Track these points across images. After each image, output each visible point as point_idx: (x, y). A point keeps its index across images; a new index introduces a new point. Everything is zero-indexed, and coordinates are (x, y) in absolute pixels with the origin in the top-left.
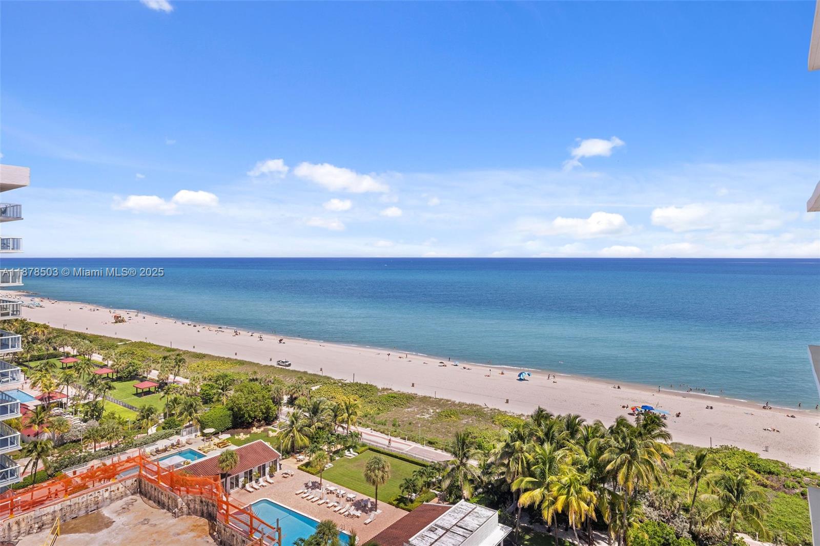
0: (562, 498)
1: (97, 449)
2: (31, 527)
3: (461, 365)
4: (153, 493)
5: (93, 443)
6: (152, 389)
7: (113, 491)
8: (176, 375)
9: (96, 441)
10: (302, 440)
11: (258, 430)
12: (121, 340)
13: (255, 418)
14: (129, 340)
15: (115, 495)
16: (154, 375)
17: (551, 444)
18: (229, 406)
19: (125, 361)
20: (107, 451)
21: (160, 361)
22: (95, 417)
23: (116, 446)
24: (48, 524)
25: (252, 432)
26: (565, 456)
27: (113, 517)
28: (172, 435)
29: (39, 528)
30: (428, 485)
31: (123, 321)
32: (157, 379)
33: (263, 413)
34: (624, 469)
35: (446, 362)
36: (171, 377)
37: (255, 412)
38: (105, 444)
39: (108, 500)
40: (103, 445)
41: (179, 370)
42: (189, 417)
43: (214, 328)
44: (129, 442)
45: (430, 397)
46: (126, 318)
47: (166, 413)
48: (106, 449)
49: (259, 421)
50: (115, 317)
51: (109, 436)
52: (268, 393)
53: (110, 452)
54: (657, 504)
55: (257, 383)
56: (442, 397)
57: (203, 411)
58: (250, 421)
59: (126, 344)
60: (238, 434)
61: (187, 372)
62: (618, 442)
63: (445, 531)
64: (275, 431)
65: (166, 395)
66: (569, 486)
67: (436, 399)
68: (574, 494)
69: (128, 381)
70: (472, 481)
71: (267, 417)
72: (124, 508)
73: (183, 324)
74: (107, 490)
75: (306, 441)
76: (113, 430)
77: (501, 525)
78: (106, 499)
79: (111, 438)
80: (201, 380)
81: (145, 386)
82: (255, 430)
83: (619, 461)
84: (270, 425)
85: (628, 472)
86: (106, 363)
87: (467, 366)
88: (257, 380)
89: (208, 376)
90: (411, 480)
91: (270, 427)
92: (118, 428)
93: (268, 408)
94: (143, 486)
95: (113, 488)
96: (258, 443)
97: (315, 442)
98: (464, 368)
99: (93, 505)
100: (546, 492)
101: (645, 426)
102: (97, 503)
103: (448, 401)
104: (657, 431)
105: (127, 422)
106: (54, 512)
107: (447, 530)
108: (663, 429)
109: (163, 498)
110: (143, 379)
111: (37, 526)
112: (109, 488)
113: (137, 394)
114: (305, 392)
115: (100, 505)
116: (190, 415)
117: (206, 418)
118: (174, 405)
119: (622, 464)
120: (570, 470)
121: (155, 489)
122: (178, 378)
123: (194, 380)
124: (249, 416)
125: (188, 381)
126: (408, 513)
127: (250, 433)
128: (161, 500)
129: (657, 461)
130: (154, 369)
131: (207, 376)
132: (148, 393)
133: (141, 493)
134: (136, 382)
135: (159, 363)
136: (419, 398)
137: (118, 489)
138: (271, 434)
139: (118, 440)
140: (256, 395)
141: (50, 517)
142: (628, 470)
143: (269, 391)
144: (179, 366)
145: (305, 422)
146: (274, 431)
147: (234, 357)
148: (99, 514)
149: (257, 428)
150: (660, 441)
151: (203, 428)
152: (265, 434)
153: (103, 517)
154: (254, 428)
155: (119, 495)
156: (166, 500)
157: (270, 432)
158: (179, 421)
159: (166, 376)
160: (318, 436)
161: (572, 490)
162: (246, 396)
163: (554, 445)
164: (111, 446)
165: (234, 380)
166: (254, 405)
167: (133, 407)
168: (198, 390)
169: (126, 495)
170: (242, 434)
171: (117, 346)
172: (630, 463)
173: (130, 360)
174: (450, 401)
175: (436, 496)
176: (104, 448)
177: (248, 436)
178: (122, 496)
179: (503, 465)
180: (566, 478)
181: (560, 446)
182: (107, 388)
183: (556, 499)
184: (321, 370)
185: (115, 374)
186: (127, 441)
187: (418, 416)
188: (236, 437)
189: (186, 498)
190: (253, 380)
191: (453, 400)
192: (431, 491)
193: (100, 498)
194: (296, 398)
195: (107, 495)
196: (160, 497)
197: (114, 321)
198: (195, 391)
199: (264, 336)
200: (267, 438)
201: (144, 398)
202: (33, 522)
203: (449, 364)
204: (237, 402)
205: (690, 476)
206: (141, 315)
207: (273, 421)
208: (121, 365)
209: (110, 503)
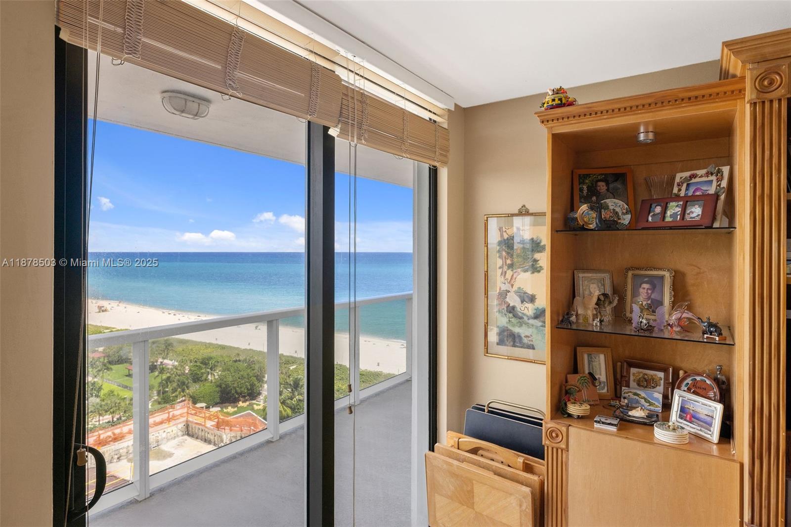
1: (101, 422)
4: (200, 434)
5: (98, 417)
7: (169, 432)
8: (164, 358)
9: (100, 415)
10: (285, 411)
11: (244, 404)
13: (241, 394)
14: (114, 328)
15: (170, 436)
18: (218, 383)
19: (116, 346)
20: (110, 424)
22: (94, 395)
23: (118, 419)
24: (124, 456)
25: (239, 406)
27: (172, 451)
29: (118, 458)
31: (105, 311)
33: (248, 389)
36: (160, 360)
37: (241, 388)
38: (108, 418)
39: (166, 439)
40: (107, 419)
41: (167, 354)
42: (182, 393)
44: (129, 415)
46: (109, 307)
47: (160, 390)
48: (109, 422)
49: (244, 397)
50: (98, 306)
51: (112, 410)
52: (252, 372)
55: (241, 363)
57: (194, 388)
58: (237, 396)
59: (112, 331)
60: (226, 408)
61: (173, 356)
64: (259, 405)
65: (160, 375)
69: (119, 364)
71: (251, 393)
72: (178, 445)
73: (164, 313)
74: (165, 431)
75: (289, 411)
76: (115, 405)
78: (164, 438)
79: (113, 412)
80: (188, 362)
82: (241, 404)
84: (254, 400)
88: (239, 361)
89: (194, 359)
91: (254, 402)
92: (119, 403)
93: (253, 385)
94: (190, 429)
95: (169, 430)
96: (247, 413)
99: (154, 443)
102: (157, 441)
105: (125, 398)
106: (128, 446)
109: (209, 436)
111: (116, 457)
112: (166, 430)
113: (129, 376)
114: (284, 371)
115: (160, 443)
116: (183, 391)
117: (198, 394)
118: (167, 383)
121: (202, 430)
122: (166, 361)
123: (183, 362)
124: (236, 392)
125: (176, 363)
127: (237, 406)
128: (208, 438)
131: (192, 359)
133: (188, 435)
134: (127, 365)
137: (172, 431)
138: (256, 407)
139: (120, 414)
140: (242, 373)
141: (125, 450)
143: (254, 370)
144: (168, 350)
145: (288, 396)
146: (257, 405)
148: (159, 449)
149: (243, 402)
151: (194, 403)
152: (250, 407)
153: (163, 451)
154: (240, 403)
155: (173, 436)
156: (212, 438)
158: (173, 397)
159: (156, 359)
160: (298, 407)
162: (233, 374)
164: (113, 420)
165: (219, 362)
166: (240, 382)
167: (127, 387)
168: (187, 372)
169: (178, 436)
170: (230, 408)
171: (104, 333)
177: (236, 409)
178: (175, 437)
182: (105, 370)
185: (106, 358)
188: (225, 410)
189: (229, 435)
190: (236, 361)
193: (160, 437)
195: (164, 435)
196: (206, 436)
197: (98, 311)
198: (184, 371)
200: (253, 410)
202: (113, 453)
204: (225, 380)
206: (122, 305)
207: (256, 396)
208: (112, 349)
209: (167, 442)
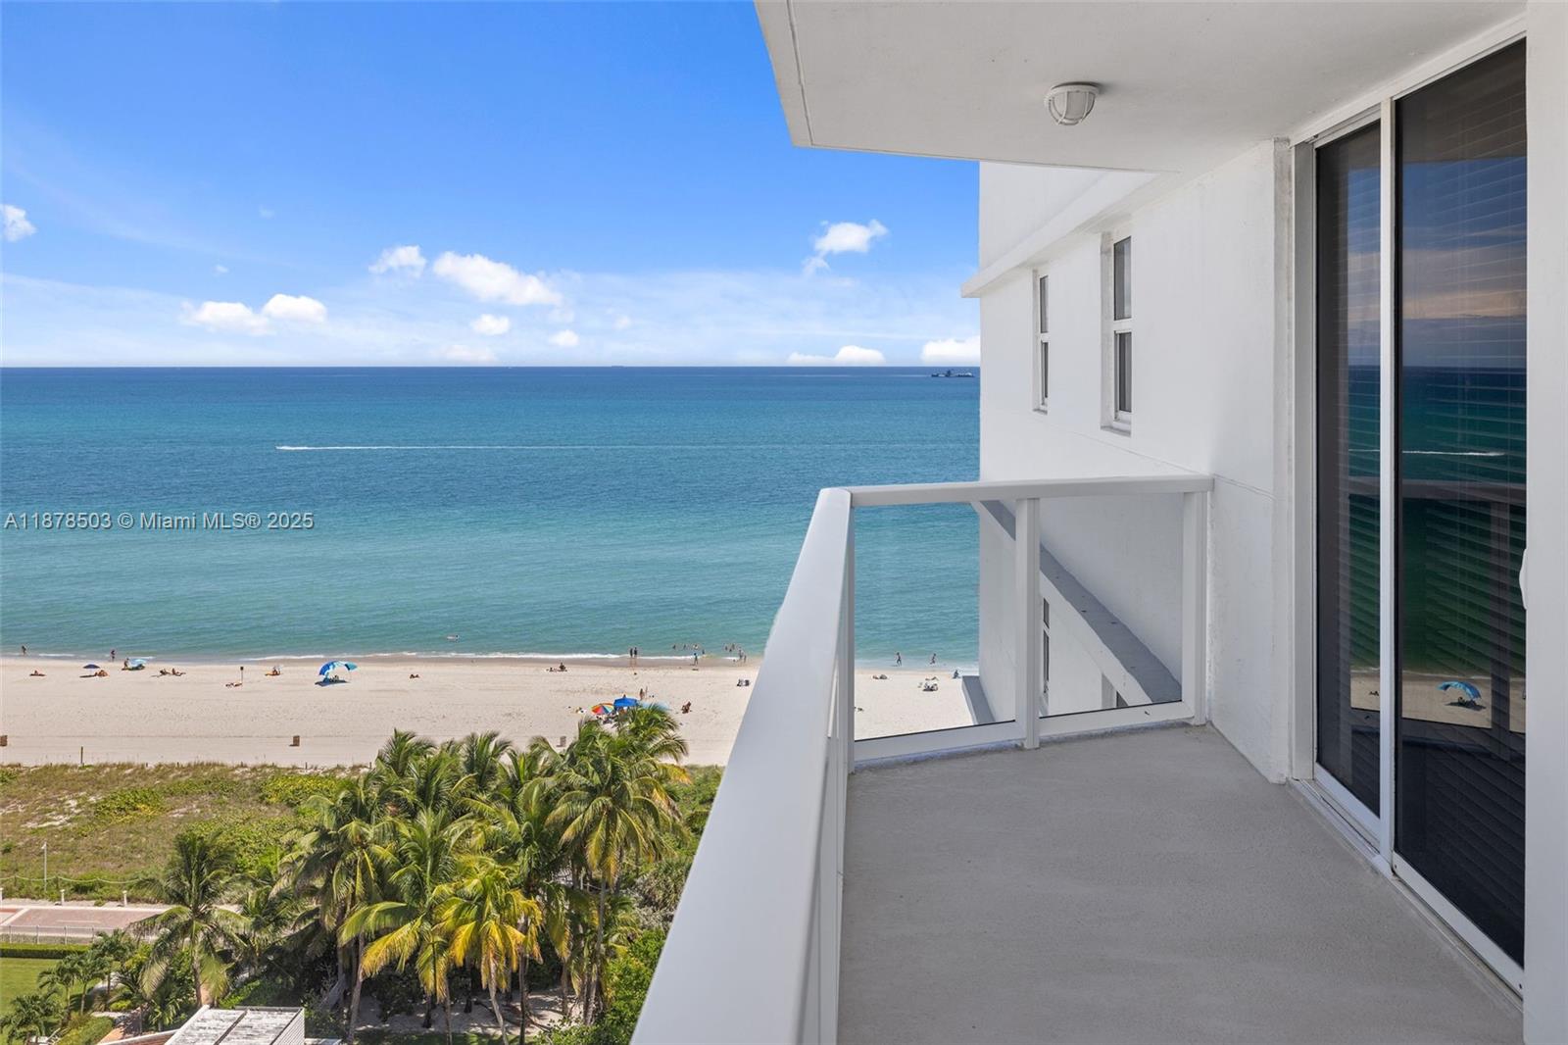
0: (465, 931)
3: (153, 668)
17: (436, 812)
26: (468, 834)
30: (85, 1002)
34: (599, 832)
35: (102, 665)
45: (65, 767)
54: (659, 896)
56: (103, 760)
62: (586, 775)
66: (482, 899)
67: (84, 767)
68: (494, 913)
70: (225, 956)
83: (589, 814)
85: (608, 834)
87: (168, 667)
90: (35, 998)
98: (163, 673)
100: (427, 927)
101: (635, 733)
103: (122, 767)
104: (659, 740)
108: (670, 732)
119: (595, 822)
120: (481, 862)
129: (659, 800)
136: (28, 775)
142: (608, 829)
150: (667, 760)
161: (488, 905)
163: (442, 813)
172: (612, 815)
174: (130, 766)
175: (114, 1024)
179: (313, 892)
180: (475, 882)
181: (458, 812)
183: (450, 937)
187: (30, 825)
191: (138, 761)
192: (97, 1015)
203: (112, 668)
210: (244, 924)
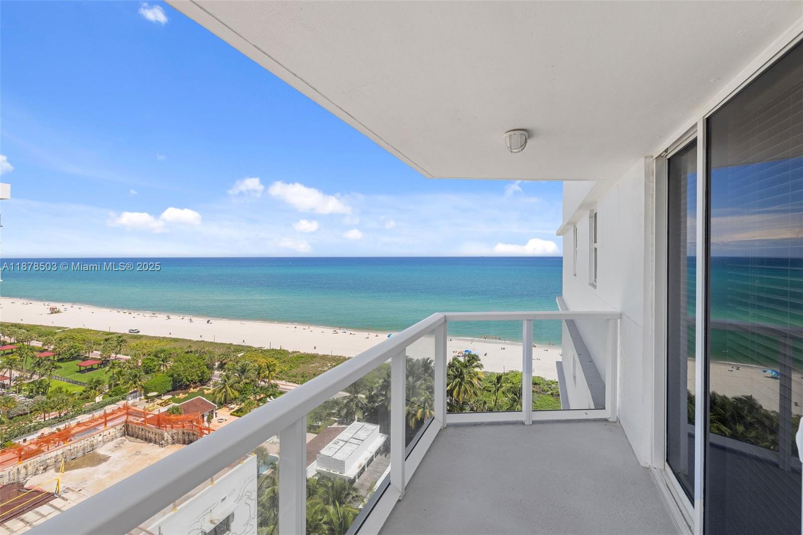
0: (420, 411)
1: (46, 419)
2: (37, 469)
3: (348, 332)
4: (140, 432)
5: (43, 414)
6: (95, 366)
7: (106, 435)
8: (116, 353)
9: (45, 412)
10: (233, 393)
11: (195, 390)
12: (59, 328)
13: (192, 381)
14: (66, 328)
15: (107, 438)
16: (96, 354)
17: (413, 378)
18: (170, 374)
19: (67, 345)
20: (57, 420)
21: (102, 343)
22: (41, 393)
23: (66, 414)
24: (52, 465)
25: (190, 392)
26: (421, 384)
27: (108, 454)
28: (118, 401)
29: (44, 469)
30: (330, 415)
31: (58, 312)
32: (99, 357)
33: (199, 377)
34: (457, 388)
35: (337, 331)
36: (113, 355)
37: (192, 376)
38: (54, 414)
39: (102, 442)
40: (53, 415)
41: (120, 349)
42: (134, 385)
43: (148, 314)
44: (78, 410)
45: (328, 355)
46: (62, 309)
47: (111, 384)
48: (55, 418)
49: (195, 383)
50: (51, 308)
51: (59, 407)
52: (203, 361)
53: (60, 420)
54: (475, 408)
55: (193, 354)
56: (336, 355)
57: (146, 380)
58: (188, 383)
59: (64, 331)
60: (178, 394)
61: (127, 350)
62: (454, 372)
63: (344, 443)
64: (210, 389)
65: (112, 369)
66: (425, 403)
67: (332, 356)
68: (428, 407)
69: (70, 361)
70: (361, 408)
71: (202, 380)
72: (116, 447)
73: (118, 312)
74: (101, 435)
75: (237, 394)
76: (63, 401)
77: (380, 434)
78: (100, 442)
79: (60, 408)
80: (141, 355)
81: (88, 364)
82: (192, 390)
83: (454, 383)
84: (205, 385)
85: (459, 390)
86: (46, 347)
87: (353, 333)
88: (191, 352)
89: (147, 352)
90: (318, 413)
91: (204, 387)
92: (67, 399)
93: (203, 373)
94: (130, 429)
95: (106, 433)
96: (198, 399)
97: (243, 394)
98: (351, 334)
99: (89, 448)
100: (410, 409)
101: (469, 361)
102: (92, 446)
103: (340, 357)
104: (475, 364)
105: (74, 394)
106: (57, 455)
107: (346, 442)
108: (479, 362)
109: (150, 435)
110: (86, 359)
111: (42, 468)
112: (102, 433)
113: (80, 371)
114: (233, 359)
115: (95, 447)
116: (135, 383)
117: (150, 384)
118: (119, 377)
119: (456, 385)
120: (425, 393)
121: (143, 430)
122: (119, 356)
123: (135, 356)
124: (187, 380)
125: (129, 357)
126: (316, 435)
127: (188, 392)
128: (148, 437)
129: (475, 381)
130: (95, 350)
131: (146, 352)
132: (92, 369)
133: (128, 434)
134: (78, 362)
135: (100, 344)
136: (320, 357)
137: (109, 434)
138: (206, 392)
139: (67, 409)
140: (192, 363)
141: (53, 460)
142: (459, 388)
143: (204, 360)
144: (121, 345)
145: (236, 380)
146: (207, 389)
147: (170, 336)
148: (94, 453)
149: (194, 388)
150: (477, 370)
151: (146, 392)
152: (201, 392)
153: (98, 455)
154: (192, 389)
155: (110, 438)
156: (153, 436)
157: (205, 391)
158: (125, 389)
159: (109, 354)
160: (245, 389)
161: (427, 405)
162: (185, 365)
163: (415, 378)
164: (60, 415)
165: (171, 354)
166: (191, 371)
167: (78, 382)
168: (140, 364)
169: (116, 437)
170: (181, 394)
171: (56, 333)
172: (461, 384)
173: (72, 343)
174: (342, 357)
175: (336, 421)
176: (53, 417)
177: (187, 395)
178: (113, 439)
179: (382, 395)
180: (423, 398)
181: (419, 379)
182: (53, 368)
183: (416, 412)
184: (244, 341)
185: (56, 357)
186: (76, 410)
187: (320, 369)
188: (177, 397)
189: (171, 432)
190: (187, 353)
191: (344, 356)
192: (332, 418)
193: (95, 441)
194: (225, 364)
195: (100, 438)
196: (147, 435)
197: (50, 312)
198: (137, 364)
199: (194, 319)
200: (203, 394)
201: (88, 374)
202: (38, 465)
203: (340, 331)
204: (177, 370)
205: (493, 389)
206: (76, 307)
207: (207, 382)
208: (62, 349)
209: (103, 445)
210: (366, 401)
